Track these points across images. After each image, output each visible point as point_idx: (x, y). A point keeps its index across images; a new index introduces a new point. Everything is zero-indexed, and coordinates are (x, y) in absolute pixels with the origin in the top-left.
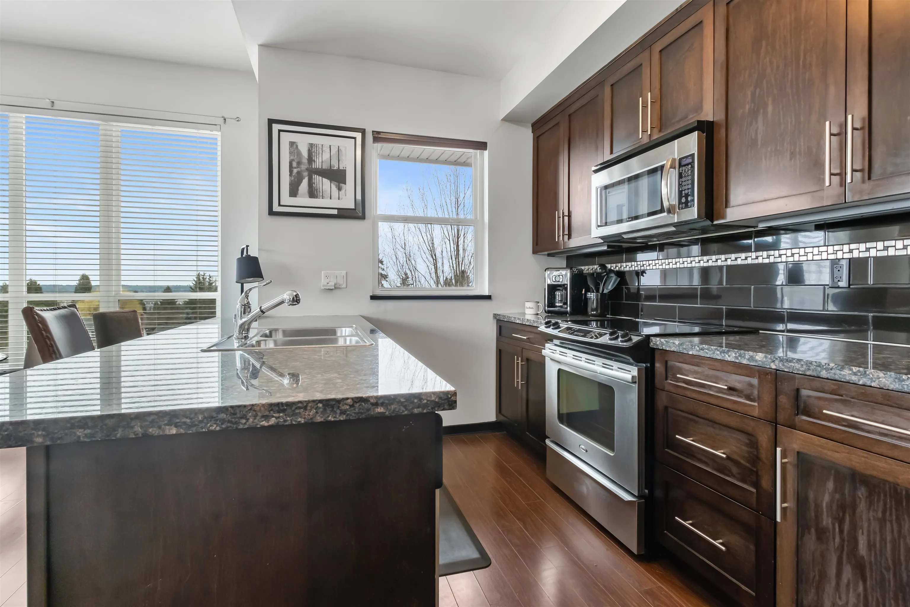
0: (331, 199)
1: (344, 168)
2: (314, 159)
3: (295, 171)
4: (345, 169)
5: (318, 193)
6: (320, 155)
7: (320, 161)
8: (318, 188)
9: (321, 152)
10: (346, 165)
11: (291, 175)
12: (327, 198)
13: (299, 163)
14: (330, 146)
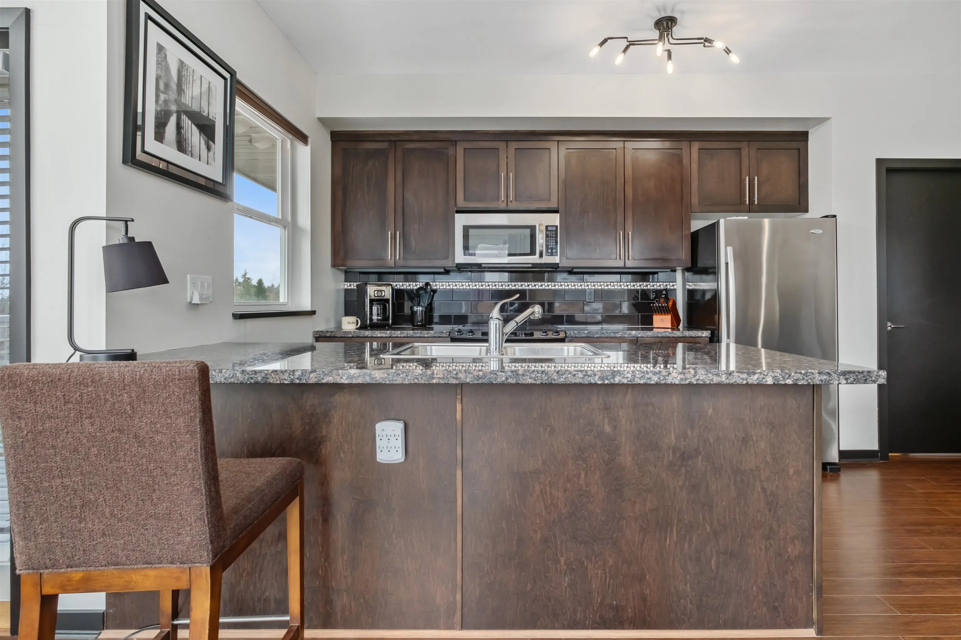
0: (200, 160)
1: (213, 117)
2: (183, 88)
3: (162, 97)
4: (214, 119)
5: (187, 146)
6: (191, 85)
7: (190, 95)
8: (187, 138)
9: (191, 80)
10: (215, 114)
11: (157, 101)
12: (196, 158)
13: (167, 86)
14: (201, 77)
